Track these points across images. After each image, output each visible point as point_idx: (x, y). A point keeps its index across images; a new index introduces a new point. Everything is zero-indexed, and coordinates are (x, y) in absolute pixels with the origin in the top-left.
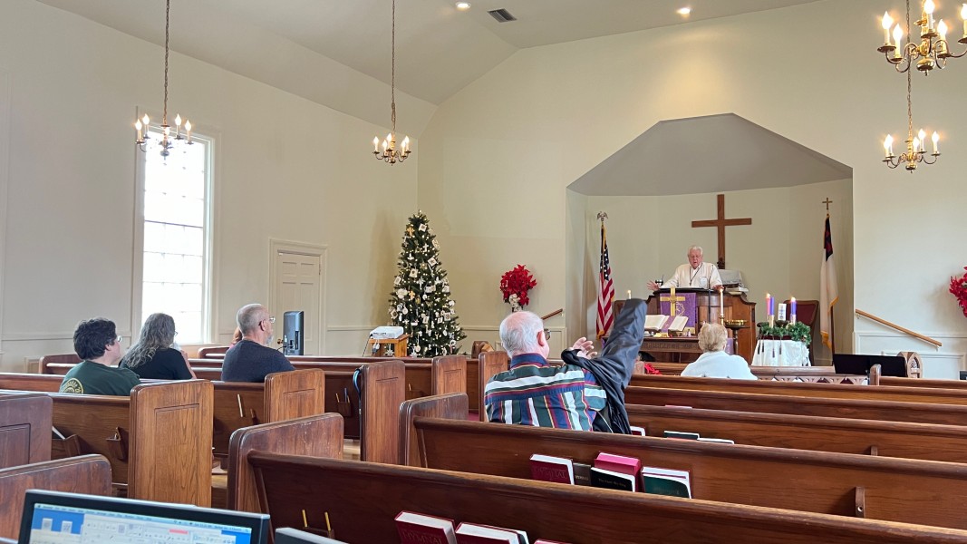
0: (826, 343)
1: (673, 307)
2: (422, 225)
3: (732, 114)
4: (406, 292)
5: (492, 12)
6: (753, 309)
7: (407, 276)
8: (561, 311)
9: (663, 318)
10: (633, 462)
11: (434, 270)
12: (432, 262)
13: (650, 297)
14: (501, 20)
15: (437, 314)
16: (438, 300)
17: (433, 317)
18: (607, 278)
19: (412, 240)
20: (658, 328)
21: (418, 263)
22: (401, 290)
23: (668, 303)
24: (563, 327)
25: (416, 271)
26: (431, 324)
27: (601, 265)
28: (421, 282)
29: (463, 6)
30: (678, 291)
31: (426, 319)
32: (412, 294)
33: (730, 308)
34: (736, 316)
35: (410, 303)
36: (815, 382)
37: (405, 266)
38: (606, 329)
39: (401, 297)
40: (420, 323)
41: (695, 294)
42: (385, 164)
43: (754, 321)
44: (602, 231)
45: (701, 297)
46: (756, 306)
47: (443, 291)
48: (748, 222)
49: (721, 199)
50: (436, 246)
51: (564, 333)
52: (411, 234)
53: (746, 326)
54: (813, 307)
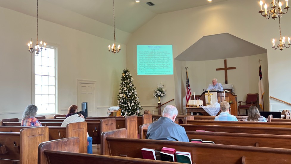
0: (261, 108)
2: (127, 73)
3: (227, 33)
4: (122, 95)
5: (147, 3)
6: (236, 97)
7: (123, 89)
8: (174, 99)
10: (173, 150)
11: (132, 88)
12: (131, 85)
13: (202, 94)
14: (150, 5)
15: (133, 102)
16: (133, 97)
17: (131, 103)
18: (189, 88)
19: (124, 78)
21: (126, 85)
22: (121, 94)
25: (126, 88)
26: (131, 105)
27: (187, 84)
28: (127, 91)
29: (137, 1)
31: (129, 103)
32: (125, 96)
33: (228, 97)
35: (124, 98)
37: (122, 86)
39: (121, 96)
40: (128, 105)
42: (112, 54)
43: (236, 101)
44: (187, 73)
47: (135, 94)
48: (234, 68)
49: (225, 61)
50: (132, 79)
52: (124, 76)
53: (233, 103)
54: (257, 96)
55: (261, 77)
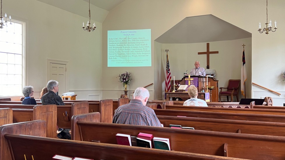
0: (243, 94)
1: (189, 82)
3: (211, 15)
6: (217, 83)
8: (152, 84)
9: (186, 86)
10: (150, 135)
13: (182, 79)
18: (169, 72)
20: (184, 89)
23: (188, 81)
24: (153, 89)
27: (167, 68)
30: (191, 77)
33: (210, 82)
34: (211, 85)
36: (236, 107)
38: (168, 90)
41: (197, 77)
42: (87, 31)
43: (218, 87)
44: (167, 56)
45: (200, 79)
46: (219, 82)
48: (217, 52)
49: (208, 45)
51: (154, 91)
53: (214, 89)
54: (239, 82)
55: (244, 63)
